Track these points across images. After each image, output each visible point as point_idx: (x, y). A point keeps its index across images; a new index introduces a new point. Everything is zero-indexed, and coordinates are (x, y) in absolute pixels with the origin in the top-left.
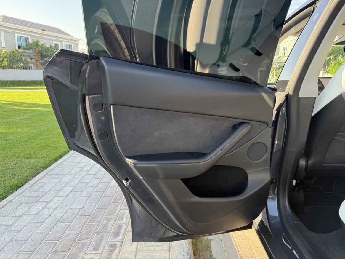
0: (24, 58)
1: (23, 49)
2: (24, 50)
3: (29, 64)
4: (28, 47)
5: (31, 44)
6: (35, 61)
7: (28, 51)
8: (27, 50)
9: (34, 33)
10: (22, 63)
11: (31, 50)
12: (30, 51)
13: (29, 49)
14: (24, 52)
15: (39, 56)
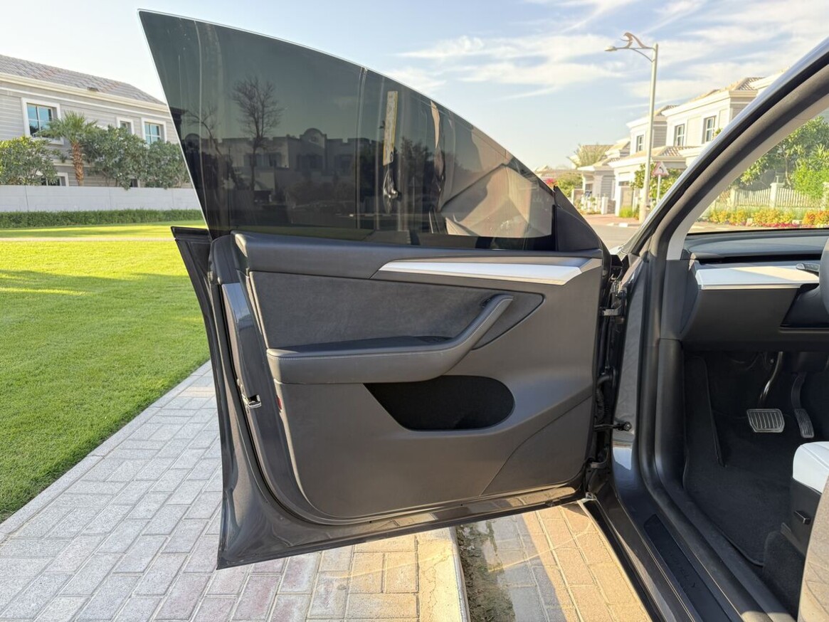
0: (44, 158)
1: (44, 136)
2: (45, 139)
3: (56, 172)
4: (55, 130)
5: (63, 123)
6: (72, 165)
7: (54, 142)
8: (53, 137)
9: (71, 96)
10: (40, 170)
11: (62, 139)
12: (59, 139)
13: (58, 136)
14: (44, 143)
15: (82, 152)
